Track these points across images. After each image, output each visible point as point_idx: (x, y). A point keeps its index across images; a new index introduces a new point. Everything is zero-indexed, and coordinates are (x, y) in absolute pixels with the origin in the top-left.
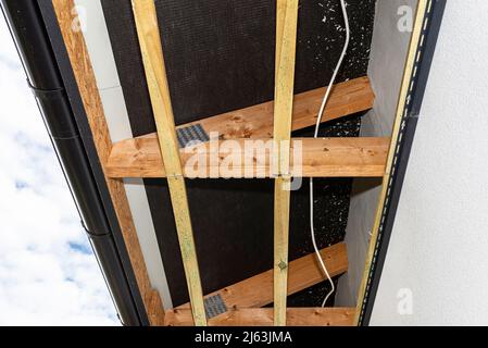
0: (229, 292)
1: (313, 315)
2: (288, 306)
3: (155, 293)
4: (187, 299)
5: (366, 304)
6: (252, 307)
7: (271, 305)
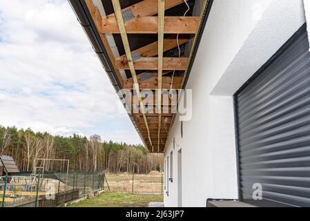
0: (136, 8)
1: (179, 21)
2: (165, 15)
3: (95, 9)
4: (113, 11)
5: (204, 17)
6: (147, 16)
7: (157, 15)
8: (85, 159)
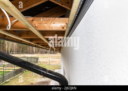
8: (30, 48)
